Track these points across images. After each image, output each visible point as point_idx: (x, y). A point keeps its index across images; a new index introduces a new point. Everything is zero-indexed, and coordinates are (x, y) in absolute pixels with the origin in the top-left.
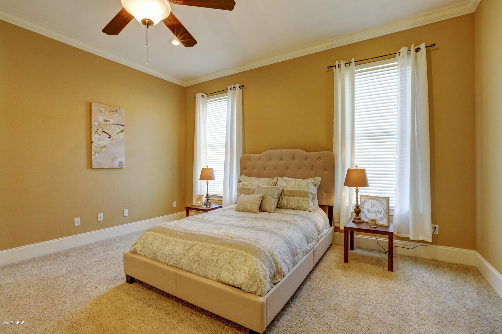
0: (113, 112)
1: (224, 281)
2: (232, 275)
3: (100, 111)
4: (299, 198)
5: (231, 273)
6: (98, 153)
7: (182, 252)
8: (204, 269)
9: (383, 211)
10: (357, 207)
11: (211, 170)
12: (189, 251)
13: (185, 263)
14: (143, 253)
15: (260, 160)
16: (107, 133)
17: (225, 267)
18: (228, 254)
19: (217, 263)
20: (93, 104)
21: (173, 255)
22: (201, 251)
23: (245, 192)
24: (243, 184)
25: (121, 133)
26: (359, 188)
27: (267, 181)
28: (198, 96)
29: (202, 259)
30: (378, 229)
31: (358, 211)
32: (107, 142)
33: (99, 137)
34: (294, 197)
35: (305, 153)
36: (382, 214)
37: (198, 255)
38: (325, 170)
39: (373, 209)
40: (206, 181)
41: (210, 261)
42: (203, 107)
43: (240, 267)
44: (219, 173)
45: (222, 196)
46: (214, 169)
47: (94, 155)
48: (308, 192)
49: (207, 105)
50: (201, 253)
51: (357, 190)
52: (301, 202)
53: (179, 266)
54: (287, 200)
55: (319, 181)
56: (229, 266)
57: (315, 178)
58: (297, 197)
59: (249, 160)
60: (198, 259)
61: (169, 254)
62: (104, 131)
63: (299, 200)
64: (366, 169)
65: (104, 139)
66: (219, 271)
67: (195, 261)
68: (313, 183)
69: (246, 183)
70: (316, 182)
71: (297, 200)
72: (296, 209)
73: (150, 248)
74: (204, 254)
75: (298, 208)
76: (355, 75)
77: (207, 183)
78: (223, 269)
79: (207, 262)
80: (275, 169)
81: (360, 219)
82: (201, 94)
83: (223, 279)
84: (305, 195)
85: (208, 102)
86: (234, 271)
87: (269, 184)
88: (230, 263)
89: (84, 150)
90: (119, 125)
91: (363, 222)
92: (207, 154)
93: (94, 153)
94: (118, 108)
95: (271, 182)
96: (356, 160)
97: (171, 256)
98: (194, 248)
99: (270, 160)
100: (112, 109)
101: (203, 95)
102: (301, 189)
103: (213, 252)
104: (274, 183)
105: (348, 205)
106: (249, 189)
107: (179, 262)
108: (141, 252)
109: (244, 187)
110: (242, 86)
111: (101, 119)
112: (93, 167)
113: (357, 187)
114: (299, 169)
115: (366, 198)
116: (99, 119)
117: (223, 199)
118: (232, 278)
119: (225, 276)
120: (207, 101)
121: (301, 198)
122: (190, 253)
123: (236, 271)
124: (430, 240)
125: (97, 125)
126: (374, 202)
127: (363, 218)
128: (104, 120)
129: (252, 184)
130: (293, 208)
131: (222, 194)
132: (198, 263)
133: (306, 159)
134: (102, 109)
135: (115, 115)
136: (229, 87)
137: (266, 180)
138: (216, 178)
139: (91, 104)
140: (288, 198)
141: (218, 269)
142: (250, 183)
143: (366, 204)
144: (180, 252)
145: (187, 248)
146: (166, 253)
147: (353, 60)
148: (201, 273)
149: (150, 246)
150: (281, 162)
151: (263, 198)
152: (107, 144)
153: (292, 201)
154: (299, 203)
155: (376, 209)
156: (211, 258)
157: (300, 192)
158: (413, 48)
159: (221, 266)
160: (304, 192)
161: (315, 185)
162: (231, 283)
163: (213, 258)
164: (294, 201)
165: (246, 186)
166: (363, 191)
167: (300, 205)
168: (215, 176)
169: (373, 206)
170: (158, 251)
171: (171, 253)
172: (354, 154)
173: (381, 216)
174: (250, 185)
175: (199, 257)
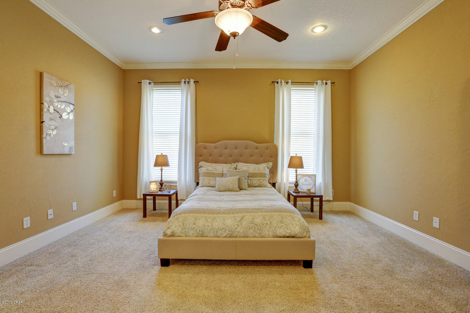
0: (64, 88)
1: (281, 235)
2: (287, 229)
3: (52, 85)
4: (260, 178)
5: (286, 228)
6: (49, 135)
7: (236, 223)
8: (260, 232)
9: (312, 184)
10: (296, 182)
11: (166, 156)
12: (242, 222)
13: (241, 231)
14: (183, 234)
15: (216, 148)
16: (58, 112)
17: (278, 226)
18: (277, 217)
19: (271, 225)
20: (45, 75)
21: (227, 228)
22: (253, 219)
23: (210, 175)
24: (206, 169)
25: (71, 113)
26: (297, 169)
27: (229, 166)
28: (145, 83)
29: (257, 225)
30: (311, 195)
31: (296, 185)
32: (58, 123)
33: (51, 116)
34: (256, 177)
35: (256, 144)
36: (312, 185)
37: (252, 222)
38: (271, 157)
39: (306, 183)
40: (161, 167)
41: (265, 225)
42: (150, 94)
43: (292, 223)
44: (173, 161)
45: (177, 182)
46: (168, 156)
47: (45, 138)
48: (265, 174)
49: (154, 93)
50: (254, 220)
51: (296, 171)
52: (261, 181)
53: (234, 235)
54: (251, 180)
55: (271, 165)
56: (281, 224)
57: (268, 163)
58: (259, 177)
59: (205, 148)
60: (252, 225)
61: (222, 227)
62: (55, 109)
63: (260, 179)
64: (303, 157)
65: (56, 118)
66: (275, 229)
67: (251, 228)
68: (267, 167)
69: (210, 168)
70: (269, 166)
71: (259, 180)
72: (258, 187)
73: (195, 228)
74: (258, 221)
75: (260, 186)
76: (292, 91)
77: (162, 170)
78: (278, 227)
79: (262, 226)
80: (231, 156)
81: (298, 190)
82: (148, 81)
83: (280, 234)
84: (263, 175)
85: (155, 90)
86: (287, 227)
87: (230, 168)
88: (281, 222)
89: (33, 132)
90: (69, 103)
91: (299, 192)
92: (154, 141)
93: (45, 135)
94: (69, 83)
95: (232, 167)
96: (291, 150)
97: (224, 229)
98: (245, 218)
99: (226, 148)
100: (63, 83)
101: (150, 82)
102: (260, 172)
103: (264, 218)
104: (235, 168)
105: (280, 182)
106: (214, 173)
107: (234, 232)
108: (181, 234)
109: (208, 172)
110: (196, 82)
111: (52, 94)
112: (44, 153)
113: (296, 168)
114: (251, 156)
115: (301, 176)
116: (50, 95)
117: (177, 185)
118: (288, 231)
119: (281, 232)
120: (154, 88)
121: (261, 178)
122: (243, 222)
123: (289, 227)
124: (331, 199)
125: (48, 101)
126: (307, 178)
127: (300, 190)
128: (56, 96)
129: (216, 169)
130: (255, 186)
131: (177, 179)
132: (253, 228)
133: (257, 148)
134: (53, 82)
135: (65, 91)
136: (183, 80)
137: (227, 165)
138: (170, 164)
139: (41, 75)
140: (251, 178)
141: (274, 228)
142: (213, 168)
143: (301, 179)
144: (233, 224)
145: (238, 219)
146: (217, 228)
147: (290, 81)
148: (257, 235)
149: (194, 226)
150: (236, 151)
151: (239, 179)
152: (58, 125)
153: (255, 181)
154: (260, 182)
155: (308, 183)
156: (265, 222)
157: (260, 174)
158: (324, 82)
159: (275, 226)
160: (263, 173)
161: (268, 168)
162: (288, 235)
163: (266, 222)
164: (256, 181)
165: (210, 171)
166: (300, 171)
167: (261, 183)
168: (170, 162)
169: (306, 180)
170: (206, 228)
171: (223, 226)
172: (290, 146)
173: (311, 187)
174: (214, 170)
175: (253, 224)
